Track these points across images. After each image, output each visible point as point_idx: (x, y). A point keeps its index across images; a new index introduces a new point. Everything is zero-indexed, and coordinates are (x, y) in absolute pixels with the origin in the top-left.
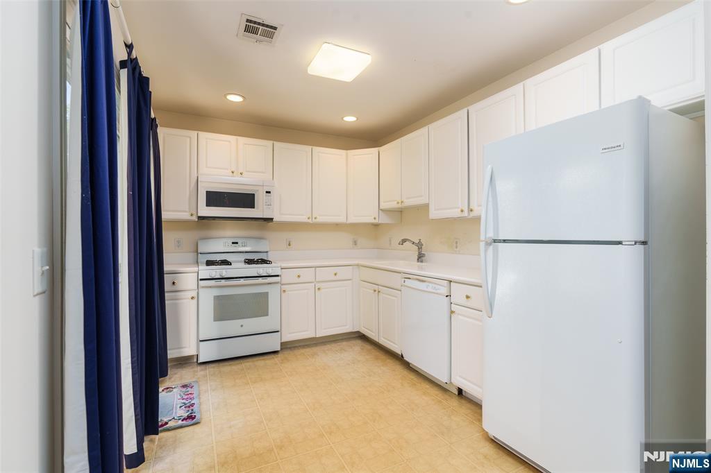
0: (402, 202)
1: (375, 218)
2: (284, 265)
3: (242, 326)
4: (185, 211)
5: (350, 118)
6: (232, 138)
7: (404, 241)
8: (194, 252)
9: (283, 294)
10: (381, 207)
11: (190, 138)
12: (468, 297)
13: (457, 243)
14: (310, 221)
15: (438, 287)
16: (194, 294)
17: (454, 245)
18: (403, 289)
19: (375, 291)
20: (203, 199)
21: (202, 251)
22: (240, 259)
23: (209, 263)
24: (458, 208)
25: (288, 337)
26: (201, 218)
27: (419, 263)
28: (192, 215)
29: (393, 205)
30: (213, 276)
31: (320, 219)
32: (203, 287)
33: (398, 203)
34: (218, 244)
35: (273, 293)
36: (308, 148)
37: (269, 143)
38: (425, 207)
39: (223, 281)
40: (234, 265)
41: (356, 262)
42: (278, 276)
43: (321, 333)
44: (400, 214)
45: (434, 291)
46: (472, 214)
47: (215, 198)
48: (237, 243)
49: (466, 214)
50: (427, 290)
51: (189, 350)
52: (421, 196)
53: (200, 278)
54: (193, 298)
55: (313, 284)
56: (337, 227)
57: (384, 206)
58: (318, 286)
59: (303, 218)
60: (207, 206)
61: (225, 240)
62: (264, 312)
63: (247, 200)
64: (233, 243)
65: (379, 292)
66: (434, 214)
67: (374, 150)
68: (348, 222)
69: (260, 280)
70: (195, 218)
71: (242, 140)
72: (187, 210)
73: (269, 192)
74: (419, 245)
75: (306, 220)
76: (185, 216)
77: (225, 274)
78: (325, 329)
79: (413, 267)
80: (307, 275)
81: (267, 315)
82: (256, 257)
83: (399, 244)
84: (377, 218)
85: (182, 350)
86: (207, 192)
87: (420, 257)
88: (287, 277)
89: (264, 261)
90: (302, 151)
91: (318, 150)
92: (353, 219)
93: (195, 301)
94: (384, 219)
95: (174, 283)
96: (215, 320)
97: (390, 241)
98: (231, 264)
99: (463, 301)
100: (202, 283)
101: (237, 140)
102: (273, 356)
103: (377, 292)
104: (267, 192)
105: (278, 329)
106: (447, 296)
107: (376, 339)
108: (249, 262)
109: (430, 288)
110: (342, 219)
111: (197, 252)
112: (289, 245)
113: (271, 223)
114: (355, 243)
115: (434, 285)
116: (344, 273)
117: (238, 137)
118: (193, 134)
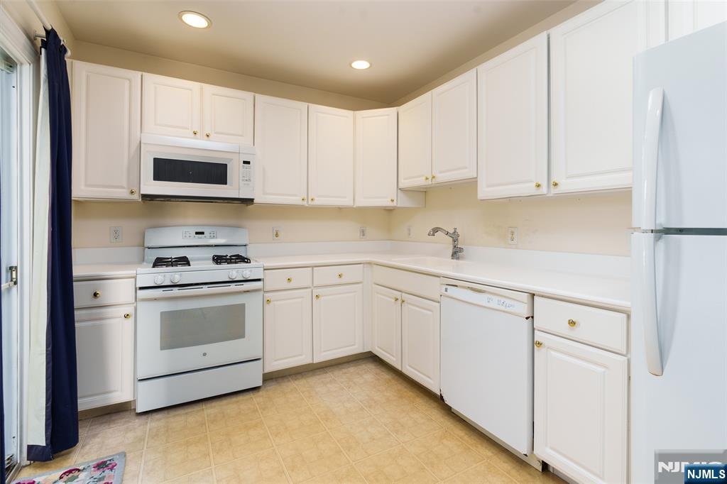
0: (434, 177)
1: (392, 201)
2: (268, 264)
3: (205, 354)
4: (123, 188)
5: (361, 65)
6: (195, 86)
7: (436, 230)
8: (139, 246)
9: (267, 306)
10: (401, 186)
11: (130, 80)
12: (572, 323)
13: (512, 233)
14: (305, 203)
15: (508, 302)
16: (130, 310)
17: (509, 235)
18: (444, 300)
19: (397, 299)
20: (148, 169)
21: (150, 245)
22: (206, 256)
23: (159, 262)
24: (531, 181)
25: (274, 365)
26: (145, 197)
27: (455, 260)
28: (132, 192)
29: (419, 182)
30: (159, 283)
31: (319, 201)
32: (144, 300)
33: (427, 179)
34: (175, 236)
35: (252, 305)
36: (303, 106)
37: (248, 96)
38: (471, 184)
39: (176, 289)
40: (194, 265)
41: (368, 259)
42: (259, 280)
43: (320, 358)
44: (424, 194)
45: (503, 308)
46: (554, 191)
47: (166, 169)
48: (203, 233)
49: (544, 190)
50: (488, 305)
51: (120, 395)
52: (466, 168)
53: (138, 286)
54: (127, 316)
55: (309, 290)
56: (340, 212)
57: (404, 183)
58: (316, 292)
59: (296, 200)
60: (154, 180)
61: (185, 229)
62: (239, 333)
63: (216, 173)
64: (197, 233)
65: (403, 301)
66: (484, 192)
67: (391, 111)
68: (355, 206)
69: (233, 287)
70: (136, 197)
71: (209, 89)
72: (125, 184)
73: (248, 163)
74: (455, 237)
75: (301, 203)
76: (123, 194)
77: (178, 279)
78: (324, 351)
79: (448, 267)
80: (301, 277)
81: (242, 336)
82: (229, 252)
83: (429, 235)
84: (395, 201)
85: (110, 395)
86: (155, 159)
87: (456, 253)
88: (272, 280)
89: (241, 259)
90: (295, 109)
91: (316, 108)
92: (362, 202)
93: (131, 321)
94: (403, 202)
95: (95, 295)
96: (162, 348)
97: (409, 230)
98: (188, 264)
99: (564, 329)
100: (142, 294)
101: (202, 89)
102: (251, 395)
103: (400, 302)
104: (245, 162)
105: (260, 356)
106: (527, 318)
107: (398, 367)
108: (218, 260)
109: (495, 302)
110: (347, 202)
111: (143, 246)
112: (277, 235)
113: (250, 207)
114: (363, 233)
115: (503, 300)
116: (351, 274)
117: (203, 84)
118: (135, 75)
